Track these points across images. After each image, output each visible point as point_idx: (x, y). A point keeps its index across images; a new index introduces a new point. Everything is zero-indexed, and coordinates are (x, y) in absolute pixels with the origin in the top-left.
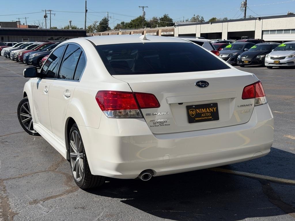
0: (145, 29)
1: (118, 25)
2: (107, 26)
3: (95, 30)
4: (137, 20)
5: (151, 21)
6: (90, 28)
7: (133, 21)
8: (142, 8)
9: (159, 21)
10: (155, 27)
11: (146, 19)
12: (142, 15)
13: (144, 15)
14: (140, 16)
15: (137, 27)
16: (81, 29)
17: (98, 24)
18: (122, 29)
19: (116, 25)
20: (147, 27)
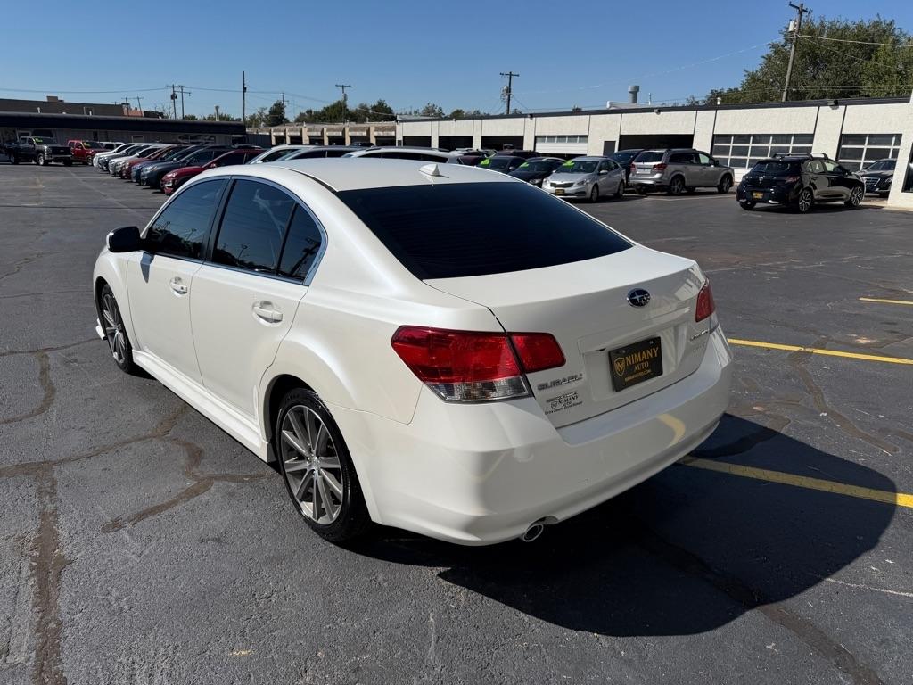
0: (347, 124)
1: (302, 115)
2: (283, 118)
3: (263, 123)
4: (333, 107)
5: (357, 110)
6: (253, 118)
7: (327, 109)
8: (341, 88)
9: (370, 111)
10: (363, 121)
11: (348, 107)
12: (341, 99)
13: (345, 99)
14: (339, 102)
15: (333, 120)
16: (237, 120)
17: (267, 112)
18: (307, 122)
19: (297, 115)
20: (351, 120)
